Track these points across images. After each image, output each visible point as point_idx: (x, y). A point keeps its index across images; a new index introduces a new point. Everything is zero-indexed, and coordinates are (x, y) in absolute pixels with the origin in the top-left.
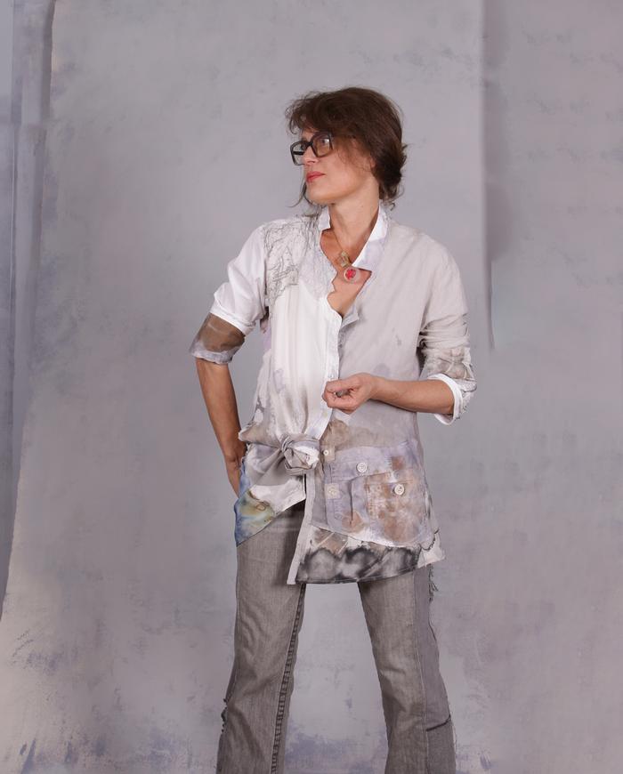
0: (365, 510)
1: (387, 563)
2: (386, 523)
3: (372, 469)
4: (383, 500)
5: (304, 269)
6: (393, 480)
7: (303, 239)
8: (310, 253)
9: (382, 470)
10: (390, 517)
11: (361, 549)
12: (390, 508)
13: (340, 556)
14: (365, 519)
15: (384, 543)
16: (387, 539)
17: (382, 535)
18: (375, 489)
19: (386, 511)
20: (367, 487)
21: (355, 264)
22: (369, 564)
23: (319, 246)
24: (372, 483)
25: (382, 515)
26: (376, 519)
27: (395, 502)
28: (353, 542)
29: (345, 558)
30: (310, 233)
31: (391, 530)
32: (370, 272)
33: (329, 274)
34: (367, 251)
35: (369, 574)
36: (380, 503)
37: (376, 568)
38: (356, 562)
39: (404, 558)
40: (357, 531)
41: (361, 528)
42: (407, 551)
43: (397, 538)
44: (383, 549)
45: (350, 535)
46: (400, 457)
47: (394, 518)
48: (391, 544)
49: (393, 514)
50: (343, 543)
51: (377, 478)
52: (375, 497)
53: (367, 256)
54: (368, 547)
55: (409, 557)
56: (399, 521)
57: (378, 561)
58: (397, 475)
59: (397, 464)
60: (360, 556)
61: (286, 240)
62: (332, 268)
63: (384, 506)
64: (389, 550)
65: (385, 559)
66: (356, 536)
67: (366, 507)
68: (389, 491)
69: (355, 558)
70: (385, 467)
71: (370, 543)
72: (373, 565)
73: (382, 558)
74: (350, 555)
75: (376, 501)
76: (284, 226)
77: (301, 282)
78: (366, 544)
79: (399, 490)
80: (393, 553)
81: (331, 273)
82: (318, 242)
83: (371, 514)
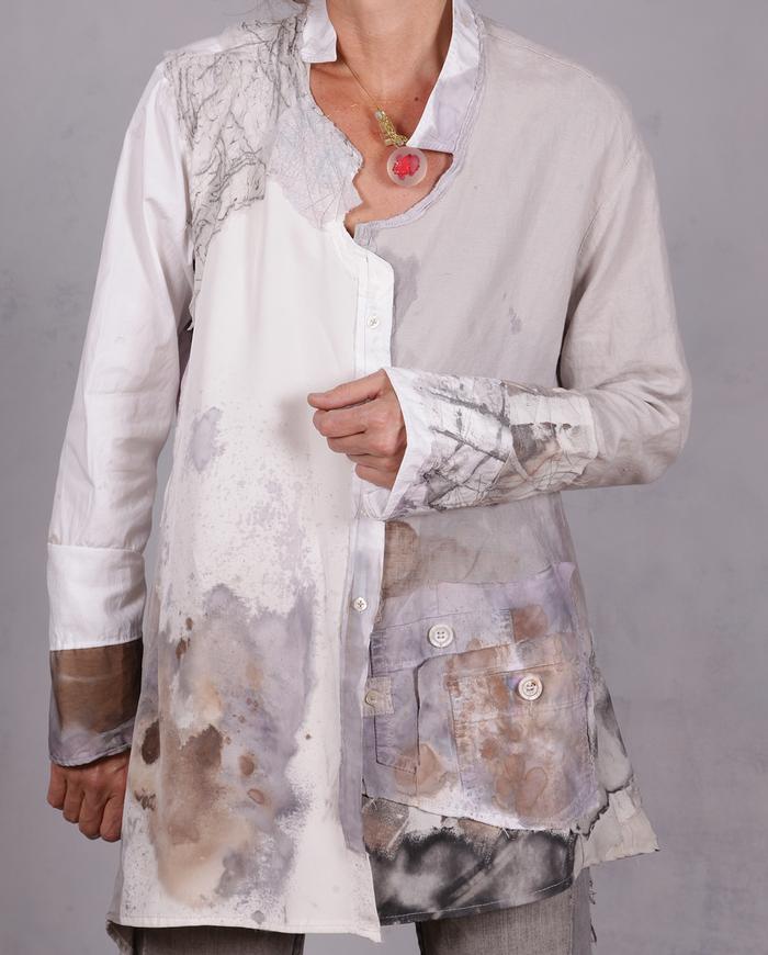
0: (447, 742)
1: (509, 870)
2: (500, 770)
3: (465, 638)
4: (492, 714)
5: (278, 156)
6: (514, 663)
7: (266, 85)
8: (289, 118)
9: (489, 640)
10: (509, 755)
11: (441, 837)
12: (510, 733)
13: (391, 857)
14: (449, 762)
15: (497, 819)
16: (503, 808)
17: (491, 801)
18: (472, 687)
19: (500, 741)
20: (452, 683)
21: (414, 142)
22: (464, 872)
23: (308, 100)
24: (464, 671)
25: (489, 750)
26: (475, 760)
27: (521, 719)
28: (423, 820)
29: (402, 859)
30: (284, 69)
31: (513, 787)
32: (449, 155)
33: (343, 164)
34: (439, 105)
35: (465, 898)
36: (484, 721)
37: (480, 882)
38: (430, 869)
39: (551, 857)
40: (430, 793)
41: (440, 784)
42: (554, 840)
43: (529, 809)
44: (495, 834)
45: (413, 802)
46: (532, 607)
47: (520, 758)
48: (513, 823)
49: (516, 748)
50: (399, 824)
51: (475, 659)
52: (472, 708)
53: (438, 120)
54: (458, 832)
55: (562, 854)
56: (530, 765)
57: (484, 865)
58: (525, 653)
59: (523, 626)
60: (438, 854)
61: (226, 95)
62: (349, 148)
63: (494, 729)
64: (510, 837)
65: (503, 859)
66: (426, 804)
67: (451, 732)
68: (504, 691)
69: (428, 859)
70: (495, 633)
71: (462, 821)
72: (472, 875)
73: (493, 857)
74: (415, 851)
75: (475, 717)
76: (218, 57)
77: (273, 188)
78: (451, 824)
79: (528, 688)
80: (520, 845)
81: (348, 161)
82: (306, 89)
83: (463, 748)
